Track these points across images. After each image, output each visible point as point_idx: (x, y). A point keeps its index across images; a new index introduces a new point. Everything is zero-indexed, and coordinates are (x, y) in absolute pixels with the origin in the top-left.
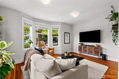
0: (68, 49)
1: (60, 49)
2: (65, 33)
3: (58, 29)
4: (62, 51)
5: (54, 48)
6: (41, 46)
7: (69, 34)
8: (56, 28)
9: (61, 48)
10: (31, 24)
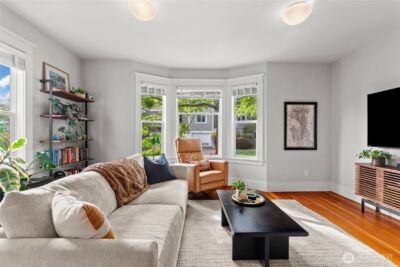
0: (306, 173)
1: (263, 171)
2: (286, 104)
3: (254, 90)
4: (268, 181)
5: (226, 164)
6: (187, 152)
7: (312, 107)
8: (247, 87)
9: (265, 168)
10: (162, 87)
